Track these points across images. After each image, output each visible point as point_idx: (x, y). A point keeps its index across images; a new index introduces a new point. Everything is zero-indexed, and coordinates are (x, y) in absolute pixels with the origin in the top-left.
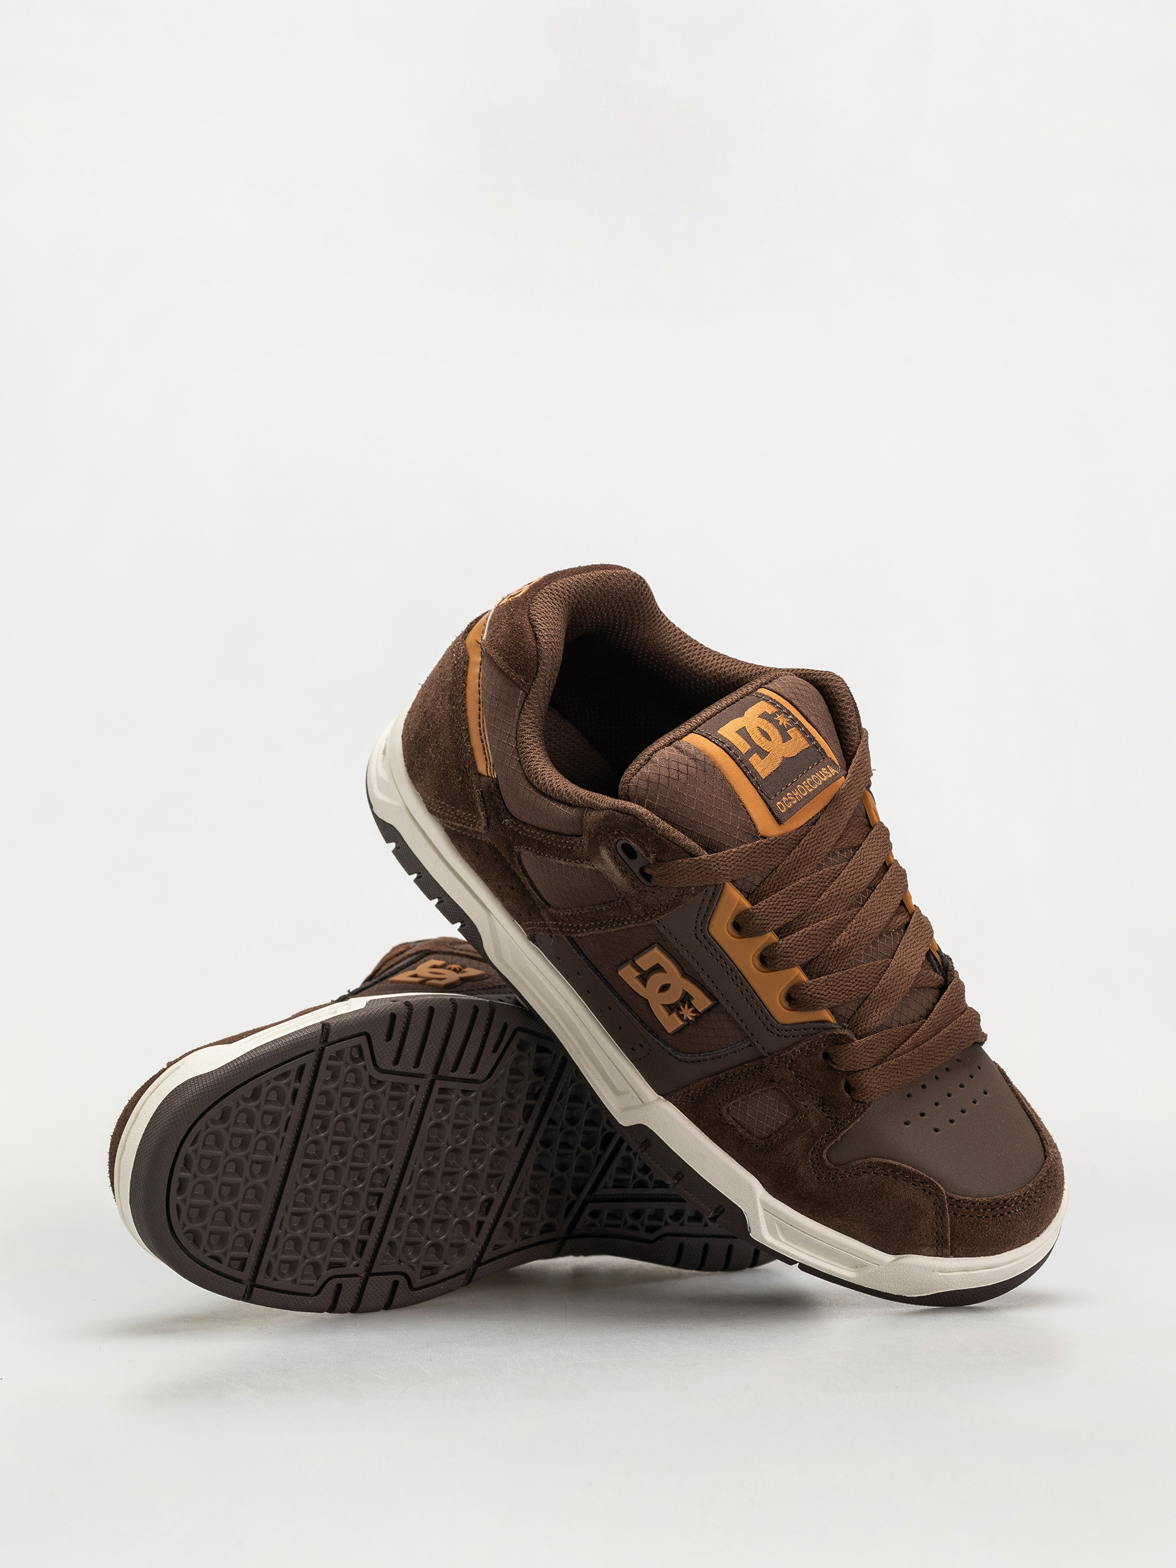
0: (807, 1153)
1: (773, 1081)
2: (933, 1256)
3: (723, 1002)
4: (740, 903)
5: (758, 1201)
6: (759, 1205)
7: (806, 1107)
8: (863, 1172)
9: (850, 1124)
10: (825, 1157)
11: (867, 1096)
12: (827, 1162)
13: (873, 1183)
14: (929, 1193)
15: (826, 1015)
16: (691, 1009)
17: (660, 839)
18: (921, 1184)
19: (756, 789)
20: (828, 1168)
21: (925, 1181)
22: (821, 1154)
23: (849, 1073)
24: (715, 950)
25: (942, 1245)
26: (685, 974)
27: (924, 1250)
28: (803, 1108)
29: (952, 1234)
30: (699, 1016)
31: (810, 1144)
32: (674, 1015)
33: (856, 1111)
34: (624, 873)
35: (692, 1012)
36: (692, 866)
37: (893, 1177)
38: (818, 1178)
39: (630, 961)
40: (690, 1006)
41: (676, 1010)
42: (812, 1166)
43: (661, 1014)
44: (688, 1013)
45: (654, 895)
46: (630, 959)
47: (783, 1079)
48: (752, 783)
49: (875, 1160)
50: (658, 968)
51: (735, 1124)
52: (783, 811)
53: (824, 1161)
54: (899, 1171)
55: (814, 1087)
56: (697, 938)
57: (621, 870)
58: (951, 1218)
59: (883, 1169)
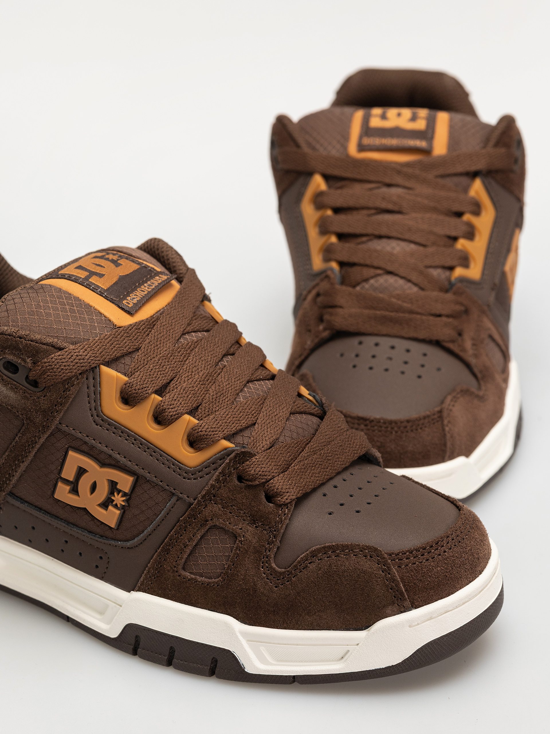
0: (259, 569)
1: (207, 521)
2: (398, 614)
3: (141, 472)
4: (118, 378)
5: (238, 635)
6: (241, 638)
7: (241, 529)
8: (310, 563)
9: (281, 527)
10: (274, 565)
11: (286, 497)
12: (277, 568)
13: (321, 568)
14: (371, 557)
15: (225, 443)
16: (120, 494)
17: (30, 344)
18: (361, 552)
19: (102, 296)
20: (281, 573)
21: (363, 549)
22: (270, 564)
23: (264, 484)
24: (115, 428)
25: (400, 599)
26: (103, 464)
27: (388, 611)
28: (239, 531)
29: (404, 586)
30: (129, 497)
31: (257, 560)
32: (110, 508)
33: (283, 514)
34: (15, 389)
35: (122, 496)
36: (65, 356)
37: (335, 557)
38: (276, 587)
39: (59, 480)
40: (119, 491)
41: (110, 504)
42: (267, 579)
43: (100, 513)
44: (119, 499)
45: (46, 397)
46: (57, 479)
47: (214, 515)
48: (97, 293)
49: (314, 548)
50: (81, 472)
51: (193, 576)
52: (130, 306)
53: (274, 569)
54: (338, 549)
55: (241, 510)
56: (97, 425)
57: (11, 388)
58: (398, 572)
59: (325, 554)
